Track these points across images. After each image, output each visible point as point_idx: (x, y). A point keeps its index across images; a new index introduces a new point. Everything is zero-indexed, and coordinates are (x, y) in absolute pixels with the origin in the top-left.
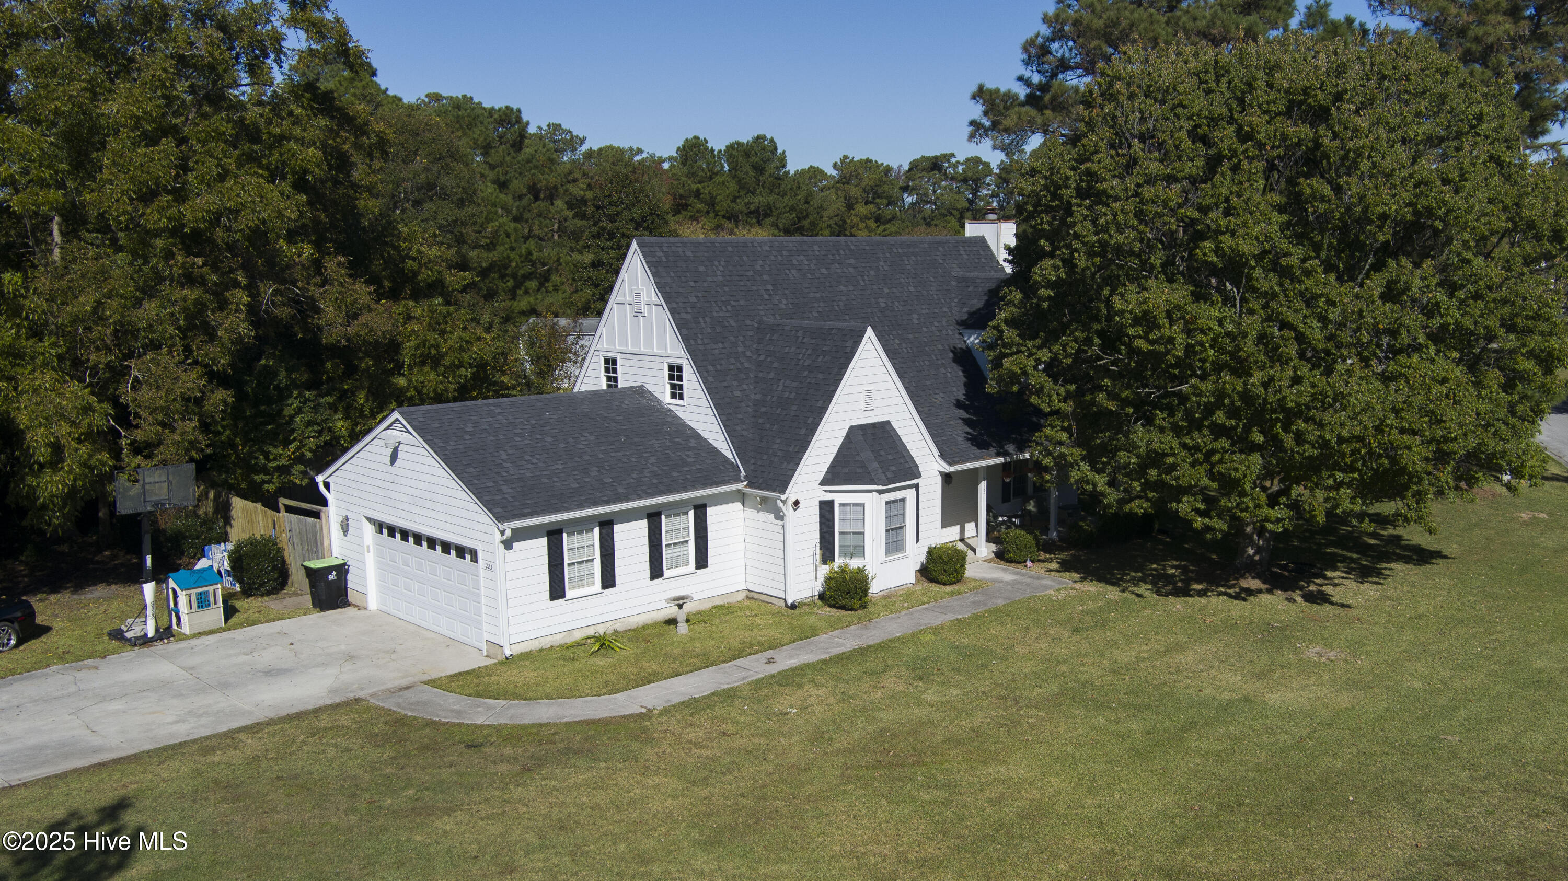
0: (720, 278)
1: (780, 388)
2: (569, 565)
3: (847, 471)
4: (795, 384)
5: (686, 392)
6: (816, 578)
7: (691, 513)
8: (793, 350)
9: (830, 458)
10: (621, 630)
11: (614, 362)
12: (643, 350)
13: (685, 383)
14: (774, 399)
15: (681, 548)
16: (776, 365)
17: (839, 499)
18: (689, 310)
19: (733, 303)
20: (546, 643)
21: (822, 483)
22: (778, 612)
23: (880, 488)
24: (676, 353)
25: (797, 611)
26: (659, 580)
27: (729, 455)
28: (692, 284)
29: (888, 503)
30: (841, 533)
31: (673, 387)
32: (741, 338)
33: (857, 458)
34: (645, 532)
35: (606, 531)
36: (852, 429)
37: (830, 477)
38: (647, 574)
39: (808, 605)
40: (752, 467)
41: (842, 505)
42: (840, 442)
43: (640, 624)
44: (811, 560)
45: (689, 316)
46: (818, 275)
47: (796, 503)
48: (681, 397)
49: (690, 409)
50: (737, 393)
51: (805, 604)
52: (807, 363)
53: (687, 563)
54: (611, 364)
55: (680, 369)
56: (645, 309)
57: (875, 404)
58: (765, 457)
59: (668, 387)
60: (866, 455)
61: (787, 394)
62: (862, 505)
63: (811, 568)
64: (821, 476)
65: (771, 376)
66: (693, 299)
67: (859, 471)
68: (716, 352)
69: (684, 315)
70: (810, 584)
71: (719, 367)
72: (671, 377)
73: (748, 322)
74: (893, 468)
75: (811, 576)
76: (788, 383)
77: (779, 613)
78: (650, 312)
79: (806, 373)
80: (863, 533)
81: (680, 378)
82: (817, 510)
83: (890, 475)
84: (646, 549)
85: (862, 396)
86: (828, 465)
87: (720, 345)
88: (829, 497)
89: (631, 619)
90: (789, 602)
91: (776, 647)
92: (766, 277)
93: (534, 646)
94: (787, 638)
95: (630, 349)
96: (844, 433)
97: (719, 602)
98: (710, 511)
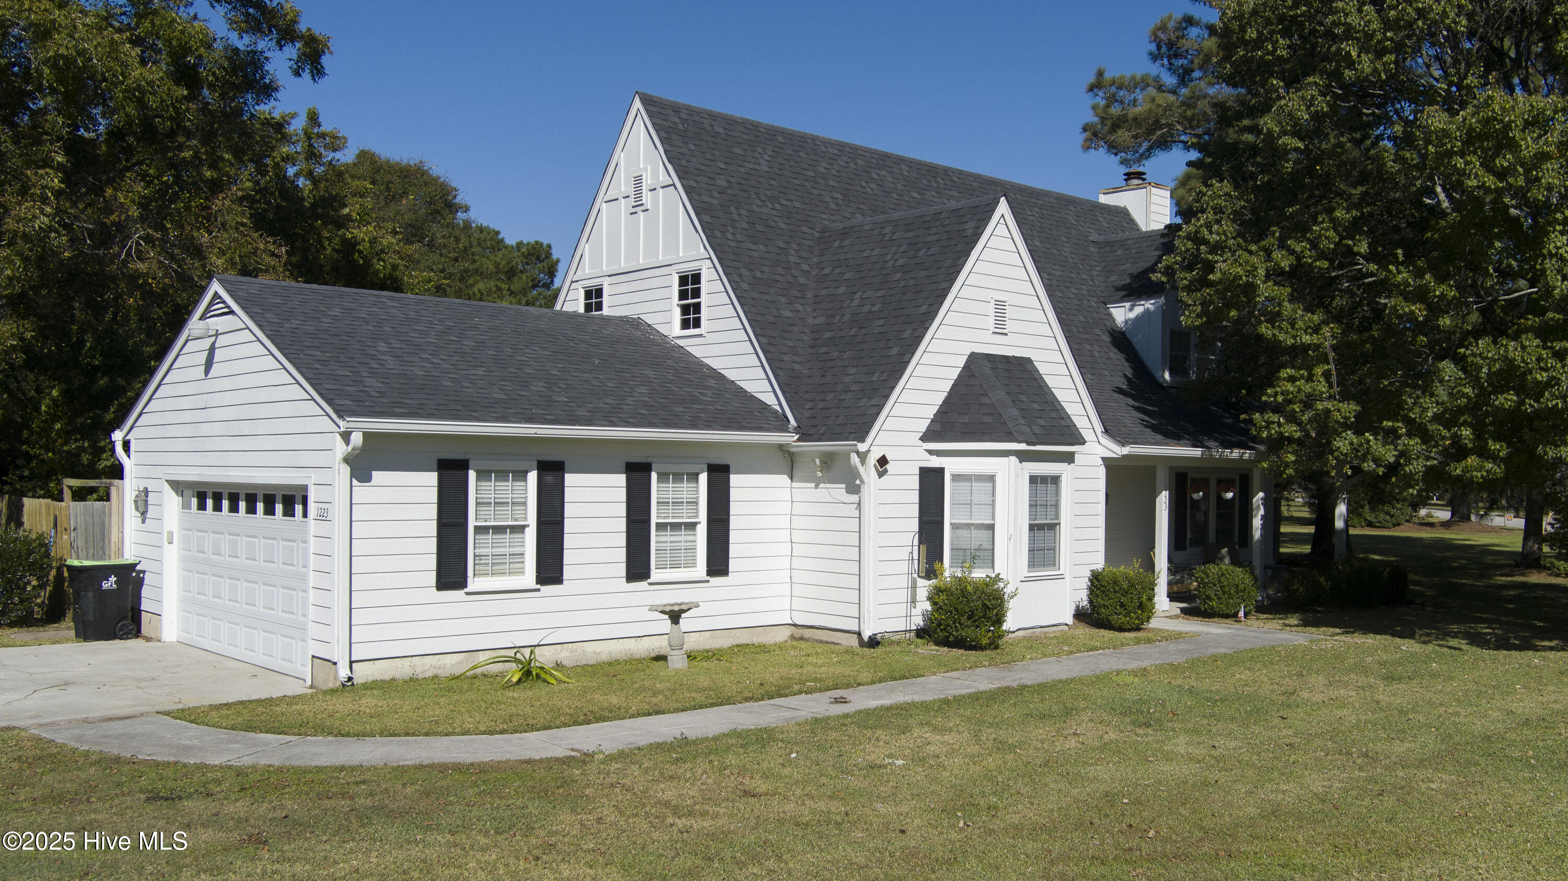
0: (766, 169)
1: (855, 303)
2: (479, 530)
3: (966, 419)
4: (880, 293)
5: (704, 314)
6: (914, 601)
7: (703, 478)
8: (875, 252)
9: (940, 398)
10: (568, 663)
11: (599, 292)
12: (642, 262)
13: (704, 299)
14: (846, 318)
15: (682, 537)
16: (847, 276)
17: (951, 466)
18: (716, 194)
19: (784, 202)
20: (425, 668)
21: (925, 438)
22: (847, 652)
23: (1023, 447)
24: (693, 254)
25: (879, 650)
26: (643, 585)
27: (769, 399)
28: (722, 165)
29: (1033, 480)
30: (954, 526)
31: (685, 310)
32: (794, 246)
33: (985, 400)
34: (621, 495)
35: (549, 479)
36: (973, 358)
37: (938, 427)
38: (622, 570)
39: (898, 643)
40: (808, 414)
41: (956, 478)
42: (954, 374)
43: (604, 657)
44: (904, 567)
45: (715, 202)
46: (907, 198)
47: (883, 461)
48: (697, 323)
49: (710, 338)
50: (788, 314)
51: (892, 643)
52: (901, 262)
53: (693, 564)
54: (594, 296)
55: (696, 278)
56: (647, 198)
57: (1010, 326)
58: (830, 396)
59: (677, 312)
60: (998, 395)
61: (866, 309)
62: (991, 479)
63: (904, 581)
64: (923, 426)
65: (842, 290)
66: (722, 182)
67: (987, 419)
68: (756, 254)
69: (706, 199)
70: (902, 609)
71: (758, 275)
72: (683, 295)
73: (805, 229)
74: (1042, 422)
75: (904, 595)
76: (868, 294)
77: (849, 651)
78: (655, 202)
79: (898, 276)
80: (991, 527)
81: (697, 293)
82: (915, 483)
83: (1037, 430)
84: (621, 525)
85: (991, 309)
86: (935, 409)
87: (762, 248)
88: (935, 462)
89: (590, 648)
90: (866, 635)
91: (848, 686)
92: (832, 183)
93: (402, 670)
94: (865, 676)
95: (624, 266)
96: (961, 362)
97: (743, 638)
98: (736, 480)
